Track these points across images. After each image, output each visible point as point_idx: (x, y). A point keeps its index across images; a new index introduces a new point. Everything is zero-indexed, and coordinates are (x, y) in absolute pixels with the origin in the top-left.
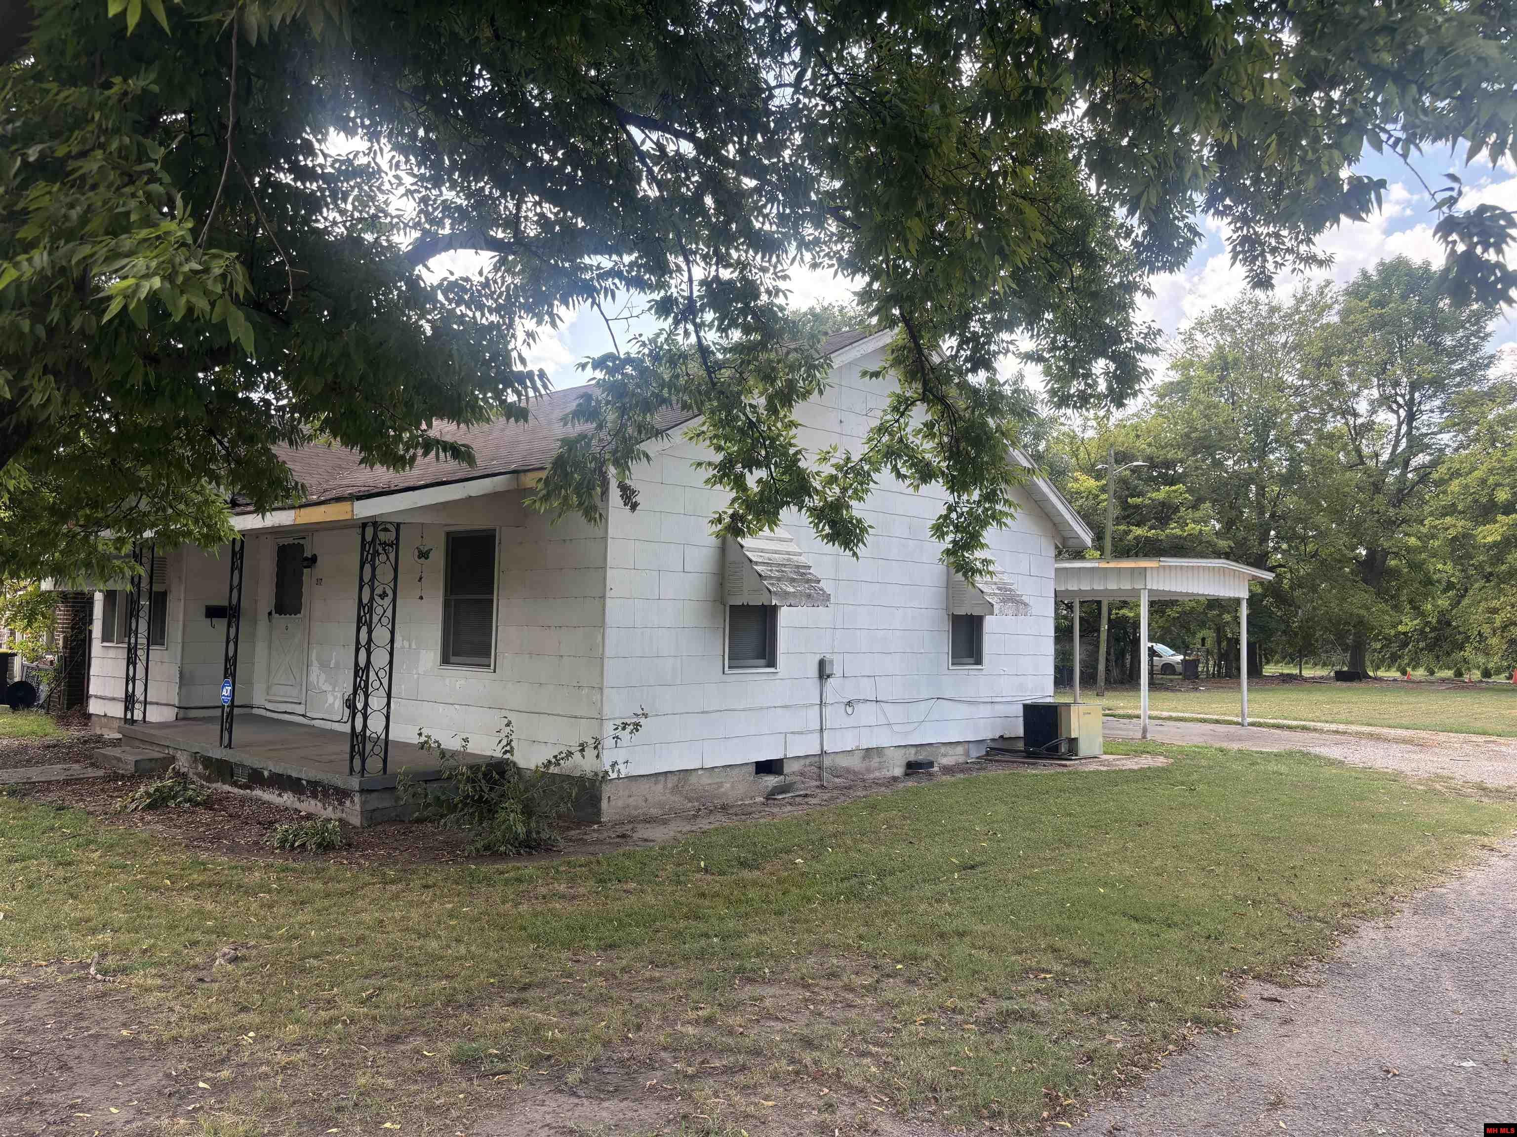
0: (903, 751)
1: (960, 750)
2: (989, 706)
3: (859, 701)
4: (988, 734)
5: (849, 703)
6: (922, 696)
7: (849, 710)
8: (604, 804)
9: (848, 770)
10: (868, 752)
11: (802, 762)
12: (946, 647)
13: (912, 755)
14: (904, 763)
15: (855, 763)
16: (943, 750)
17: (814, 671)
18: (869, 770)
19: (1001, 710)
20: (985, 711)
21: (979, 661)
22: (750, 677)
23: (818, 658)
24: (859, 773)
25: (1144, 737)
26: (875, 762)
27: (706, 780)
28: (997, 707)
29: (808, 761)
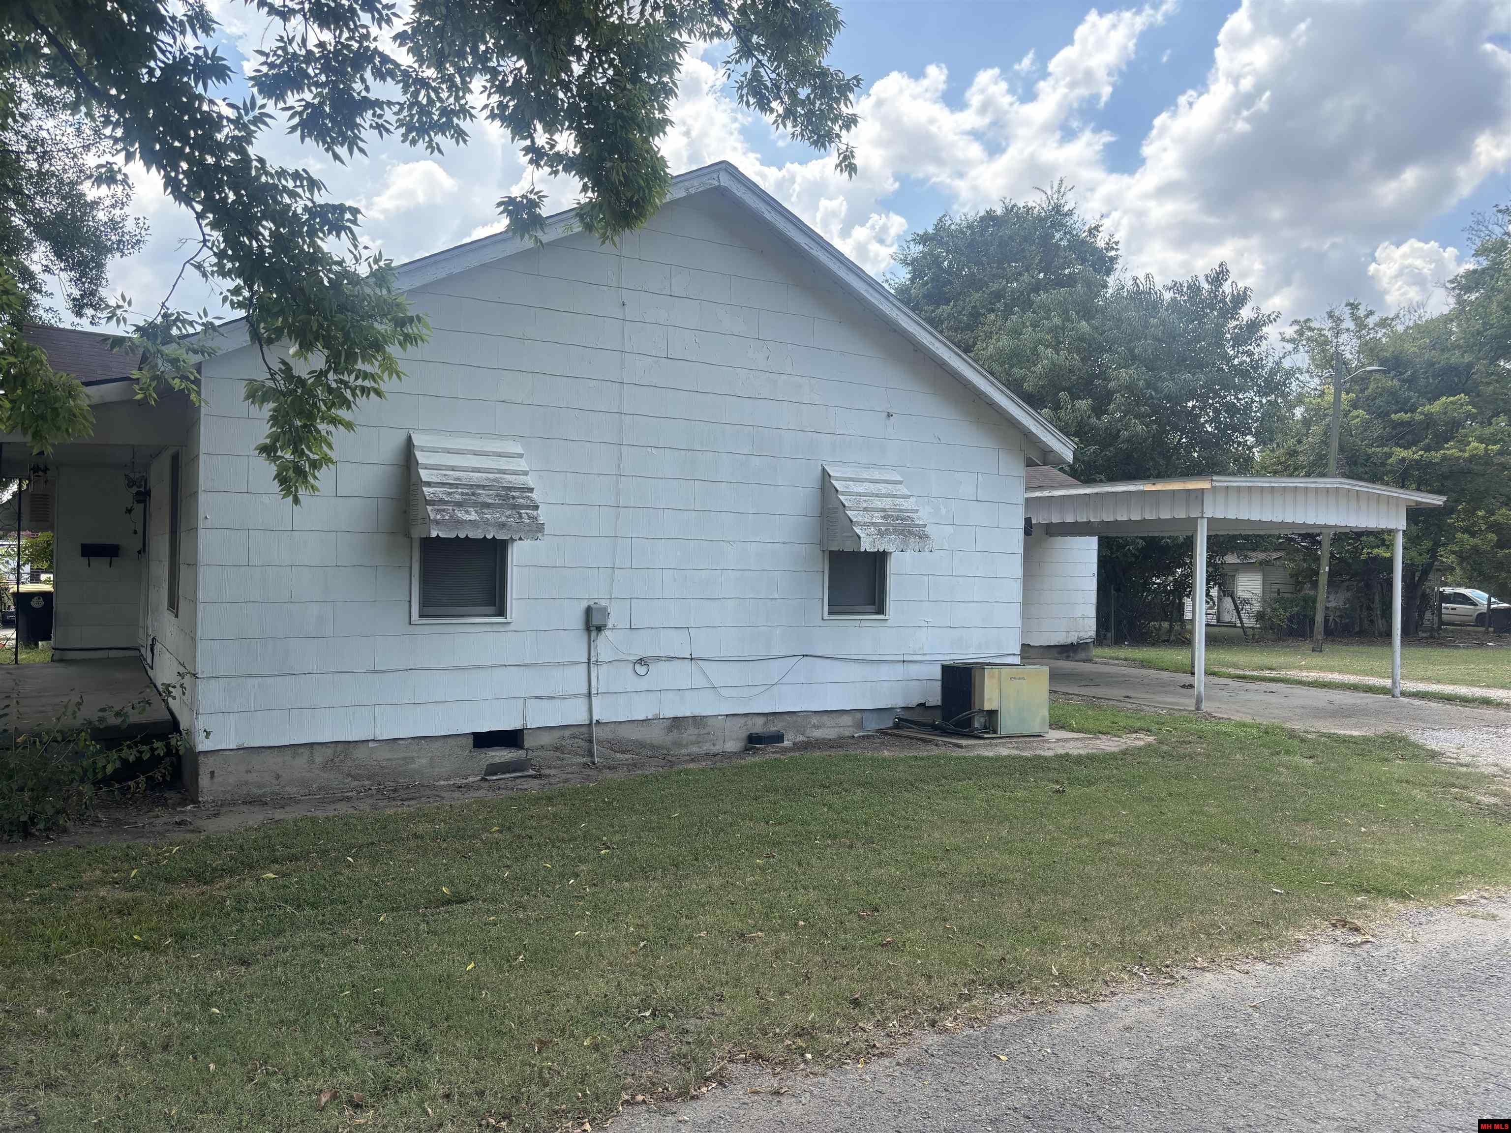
0: (742, 721)
1: (847, 720)
2: (899, 666)
3: (658, 659)
4: (896, 701)
5: (641, 661)
6: (775, 652)
7: (641, 670)
8: (204, 781)
9: (641, 745)
10: (677, 722)
11: (557, 734)
12: (820, 590)
13: (758, 727)
14: (744, 734)
15: (656, 735)
16: (814, 720)
17: (576, 620)
18: (677, 744)
19: (915, 671)
20: (885, 672)
21: (881, 610)
22: (460, 629)
23: (585, 604)
24: (660, 747)
25: (1198, 708)
26: (690, 733)
27: (384, 754)
28: (913, 667)
29: (567, 733)
